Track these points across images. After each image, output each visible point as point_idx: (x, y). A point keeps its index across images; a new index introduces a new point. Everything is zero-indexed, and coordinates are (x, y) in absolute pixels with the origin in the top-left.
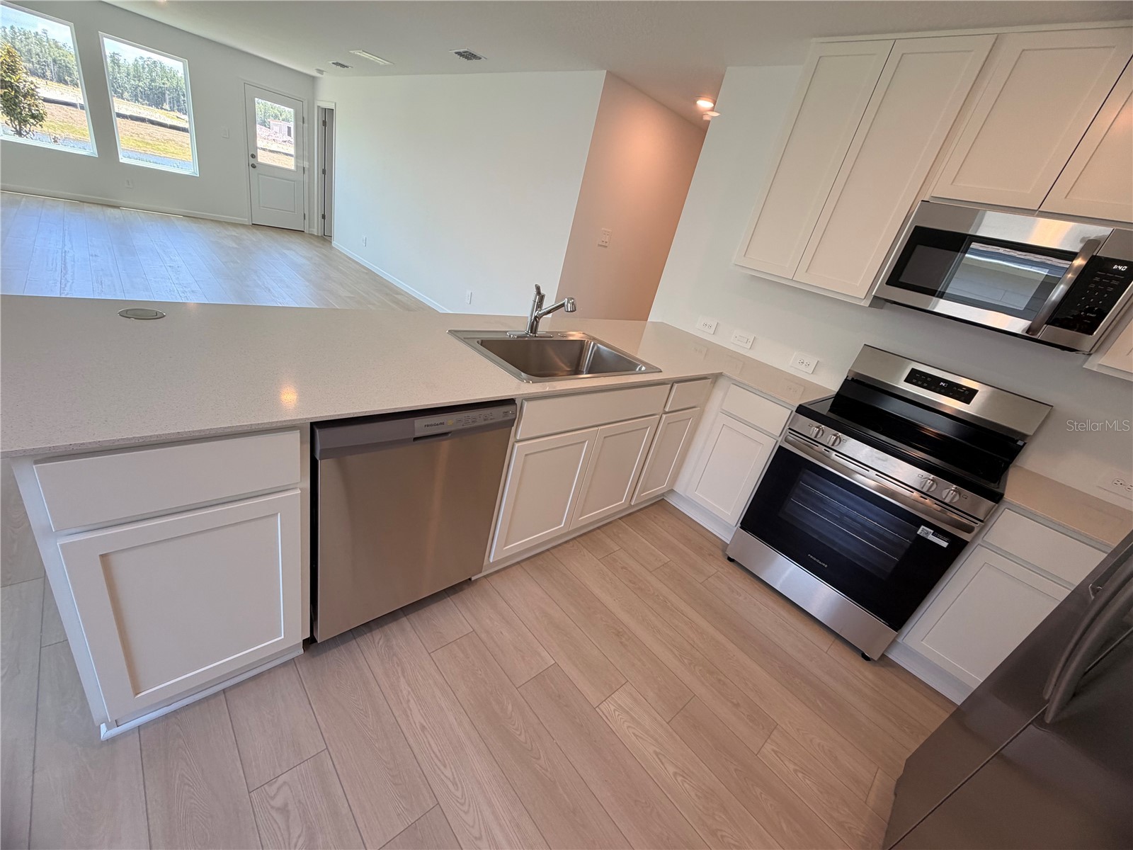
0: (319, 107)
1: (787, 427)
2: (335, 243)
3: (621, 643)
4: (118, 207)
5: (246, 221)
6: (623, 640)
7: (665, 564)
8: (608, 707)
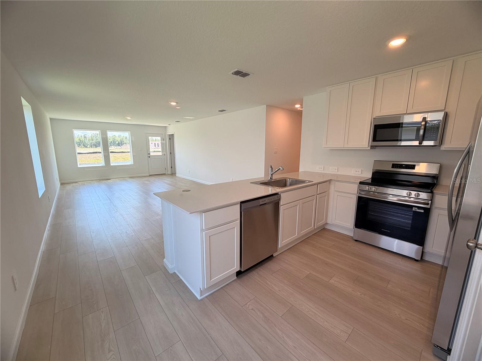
0: (168, 135)
1: (358, 190)
2: (177, 175)
3: (329, 266)
4: (110, 179)
5: (148, 174)
6: (329, 265)
7: (334, 245)
8: (332, 281)
